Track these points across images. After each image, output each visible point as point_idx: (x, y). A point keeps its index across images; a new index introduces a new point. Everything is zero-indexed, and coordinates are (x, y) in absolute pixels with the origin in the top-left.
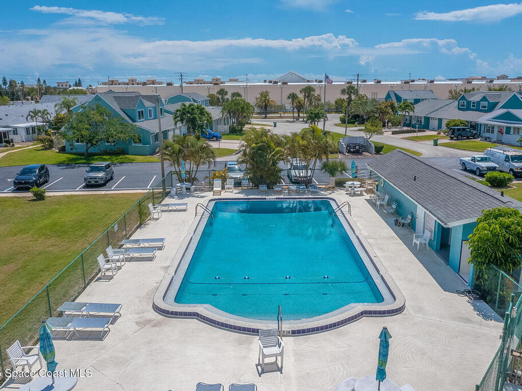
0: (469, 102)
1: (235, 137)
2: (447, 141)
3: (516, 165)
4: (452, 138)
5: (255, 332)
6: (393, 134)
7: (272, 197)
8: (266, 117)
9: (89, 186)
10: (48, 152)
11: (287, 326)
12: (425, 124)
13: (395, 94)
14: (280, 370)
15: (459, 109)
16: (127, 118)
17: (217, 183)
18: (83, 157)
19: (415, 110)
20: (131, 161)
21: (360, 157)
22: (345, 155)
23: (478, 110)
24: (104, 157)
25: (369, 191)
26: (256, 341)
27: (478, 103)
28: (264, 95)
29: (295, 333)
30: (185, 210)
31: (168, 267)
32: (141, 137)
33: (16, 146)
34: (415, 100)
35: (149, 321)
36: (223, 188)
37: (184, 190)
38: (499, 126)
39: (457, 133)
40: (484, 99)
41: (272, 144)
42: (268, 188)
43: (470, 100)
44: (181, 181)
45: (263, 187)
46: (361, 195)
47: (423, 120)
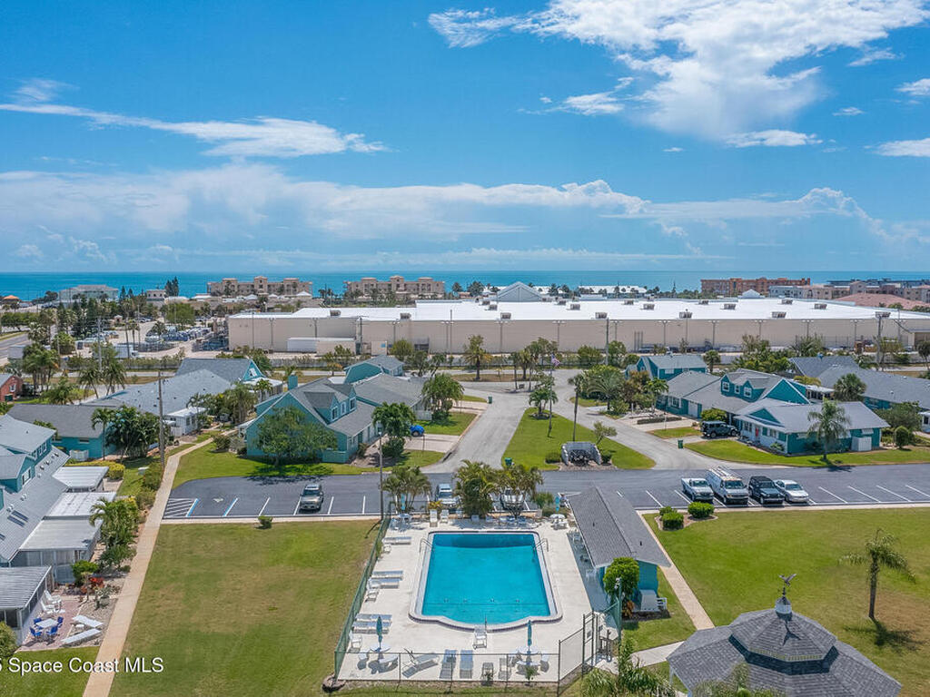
0: (732, 385)
1: (439, 428)
2: (698, 439)
3: (729, 491)
4: (705, 437)
5: (472, 630)
6: (639, 423)
7: (484, 530)
8: (477, 379)
9: (306, 510)
10: (225, 455)
11: (490, 627)
12: (682, 409)
13: (650, 361)
14: (486, 647)
15: (723, 393)
16: (320, 419)
17: (433, 513)
18: (274, 467)
19: (670, 390)
20: (329, 473)
21: (583, 468)
22: (567, 465)
23: (741, 396)
24: (298, 466)
25: (572, 524)
26: (473, 634)
27: (742, 388)
28: (476, 342)
29: (494, 631)
30: (409, 544)
31: (410, 593)
32: (336, 441)
33: (181, 443)
34: (675, 369)
35: (410, 625)
36: (439, 518)
37: (404, 521)
38: (756, 425)
39: (710, 430)
40: (748, 384)
41: (484, 479)
42: (481, 518)
43: (733, 382)
44: (400, 511)
45: (476, 519)
46: (564, 528)
47: (680, 402)
